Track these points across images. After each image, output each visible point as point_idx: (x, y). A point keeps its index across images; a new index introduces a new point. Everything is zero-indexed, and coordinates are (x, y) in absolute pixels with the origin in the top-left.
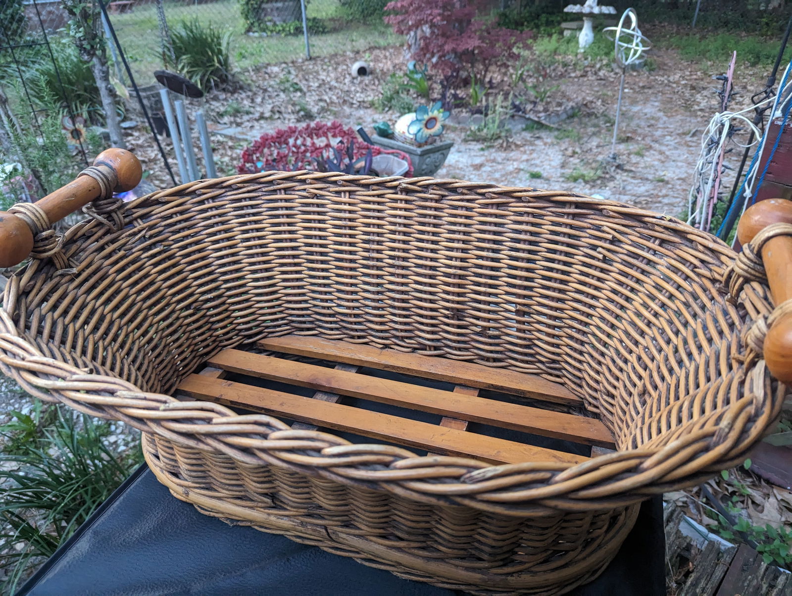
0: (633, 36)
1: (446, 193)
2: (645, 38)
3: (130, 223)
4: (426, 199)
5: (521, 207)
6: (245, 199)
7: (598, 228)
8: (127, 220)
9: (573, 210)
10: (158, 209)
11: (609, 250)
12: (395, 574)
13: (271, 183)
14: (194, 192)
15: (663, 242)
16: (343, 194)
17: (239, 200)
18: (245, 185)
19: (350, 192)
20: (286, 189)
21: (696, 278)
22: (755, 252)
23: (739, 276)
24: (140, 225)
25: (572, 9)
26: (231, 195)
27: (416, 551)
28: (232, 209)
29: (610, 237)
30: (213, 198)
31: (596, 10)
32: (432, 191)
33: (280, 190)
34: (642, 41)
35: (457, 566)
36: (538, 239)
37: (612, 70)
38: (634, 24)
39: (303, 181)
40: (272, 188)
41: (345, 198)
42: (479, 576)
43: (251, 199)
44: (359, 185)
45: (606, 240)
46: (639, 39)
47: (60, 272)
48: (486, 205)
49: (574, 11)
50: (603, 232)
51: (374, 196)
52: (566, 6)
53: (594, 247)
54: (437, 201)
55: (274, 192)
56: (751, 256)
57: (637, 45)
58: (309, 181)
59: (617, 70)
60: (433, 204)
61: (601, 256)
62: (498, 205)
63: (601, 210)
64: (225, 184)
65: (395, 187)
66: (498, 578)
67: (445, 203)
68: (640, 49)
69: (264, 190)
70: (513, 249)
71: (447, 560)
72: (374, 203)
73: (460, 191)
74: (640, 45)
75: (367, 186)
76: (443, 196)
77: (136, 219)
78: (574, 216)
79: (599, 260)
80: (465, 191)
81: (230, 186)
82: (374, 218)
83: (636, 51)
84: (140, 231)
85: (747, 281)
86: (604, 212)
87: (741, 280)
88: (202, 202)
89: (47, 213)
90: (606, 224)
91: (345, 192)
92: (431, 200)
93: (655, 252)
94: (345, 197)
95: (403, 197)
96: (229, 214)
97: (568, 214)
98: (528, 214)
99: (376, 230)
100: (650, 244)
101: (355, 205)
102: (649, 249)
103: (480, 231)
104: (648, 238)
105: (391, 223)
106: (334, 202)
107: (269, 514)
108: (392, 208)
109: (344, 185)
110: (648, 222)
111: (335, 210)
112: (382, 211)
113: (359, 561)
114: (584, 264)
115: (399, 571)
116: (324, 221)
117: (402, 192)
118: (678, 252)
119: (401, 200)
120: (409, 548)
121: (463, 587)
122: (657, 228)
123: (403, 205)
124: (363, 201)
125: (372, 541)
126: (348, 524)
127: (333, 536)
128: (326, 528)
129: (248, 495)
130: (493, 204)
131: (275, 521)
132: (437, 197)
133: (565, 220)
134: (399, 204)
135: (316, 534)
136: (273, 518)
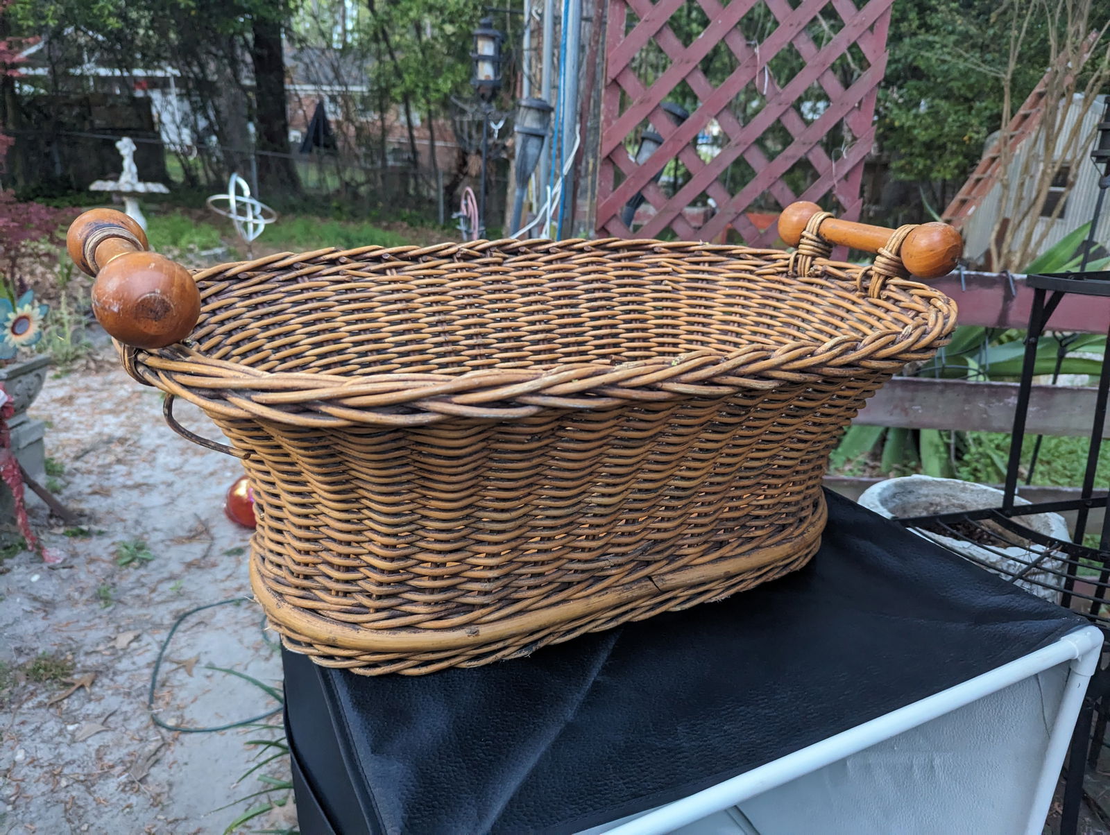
1: (507, 256)
2: (266, 208)
4: (487, 264)
5: (583, 257)
6: (256, 293)
7: (656, 265)
9: (626, 254)
11: (672, 281)
12: (714, 600)
13: (289, 268)
16: (388, 272)
17: (250, 296)
18: (256, 273)
19: (396, 268)
20: (309, 275)
21: (761, 279)
22: (815, 233)
23: (807, 256)
26: (238, 289)
27: (739, 550)
28: (244, 309)
29: (668, 270)
31: (141, 187)
32: (494, 254)
33: (301, 276)
34: (262, 212)
35: (769, 546)
36: (608, 286)
37: (191, 262)
39: (333, 262)
40: (292, 274)
41: (393, 276)
42: (789, 544)
43: (264, 293)
44: (405, 259)
45: (665, 273)
46: (258, 210)
48: (550, 262)
49: (108, 189)
50: (663, 267)
51: (427, 268)
52: (91, 182)
53: (659, 282)
54: (500, 264)
55: (294, 280)
56: (814, 238)
57: (255, 217)
58: (345, 259)
59: (198, 262)
60: (496, 268)
61: (669, 288)
62: (563, 259)
63: (650, 249)
64: (228, 274)
65: (450, 256)
67: (507, 266)
68: (262, 223)
69: (281, 278)
70: (589, 300)
72: (429, 276)
73: (524, 249)
75: (415, 259)
78: (631, 258)
79: (668, 292)
80: (527, 250)
81: (235, 276)
82: (434, 294)
83: (256, 227)
85: (814, 257)
86: (656, 250)
87: (809, 258)
90: (661, 259)
91: (390, 268)
92: (494, 263)
93: (709, 272)
94: (392, 274)
95: (462, 264)
96: (245, 316)
97: (625, 258)
98: (592, 263)
99: (440, 308)
100: (701, 267)
101: (406, 282)
102: (703, 272)
103: (554, 289)
104: (697, 263)
105: (457, 297)
106: (379, 283)
107: (588, 596)
108: (452, 280)
109: (388, 261)
110: (693, 251)
111: (383, 293)
112: (442, 285)
113: (678, 609)
114: (655, 299)
115: (718, 595)
116: (371, 309)
117: (459, 259)
118: (730, 267)
119: (462, 269)
120: (732, 551)
121: (770, 574)
122: (704, 253)
123: (465, 274)
124: (417, 277)
125: (695, 565)
126: (672, 558)
127: (659, 584)
128: (651, 580)
129: (566, 579)
130: (556, 260)
131: (596, 602)
132: (500, 260)
133: (623, 263)
134: (459, 274)
135: (643, 591)
136: (594, 600)
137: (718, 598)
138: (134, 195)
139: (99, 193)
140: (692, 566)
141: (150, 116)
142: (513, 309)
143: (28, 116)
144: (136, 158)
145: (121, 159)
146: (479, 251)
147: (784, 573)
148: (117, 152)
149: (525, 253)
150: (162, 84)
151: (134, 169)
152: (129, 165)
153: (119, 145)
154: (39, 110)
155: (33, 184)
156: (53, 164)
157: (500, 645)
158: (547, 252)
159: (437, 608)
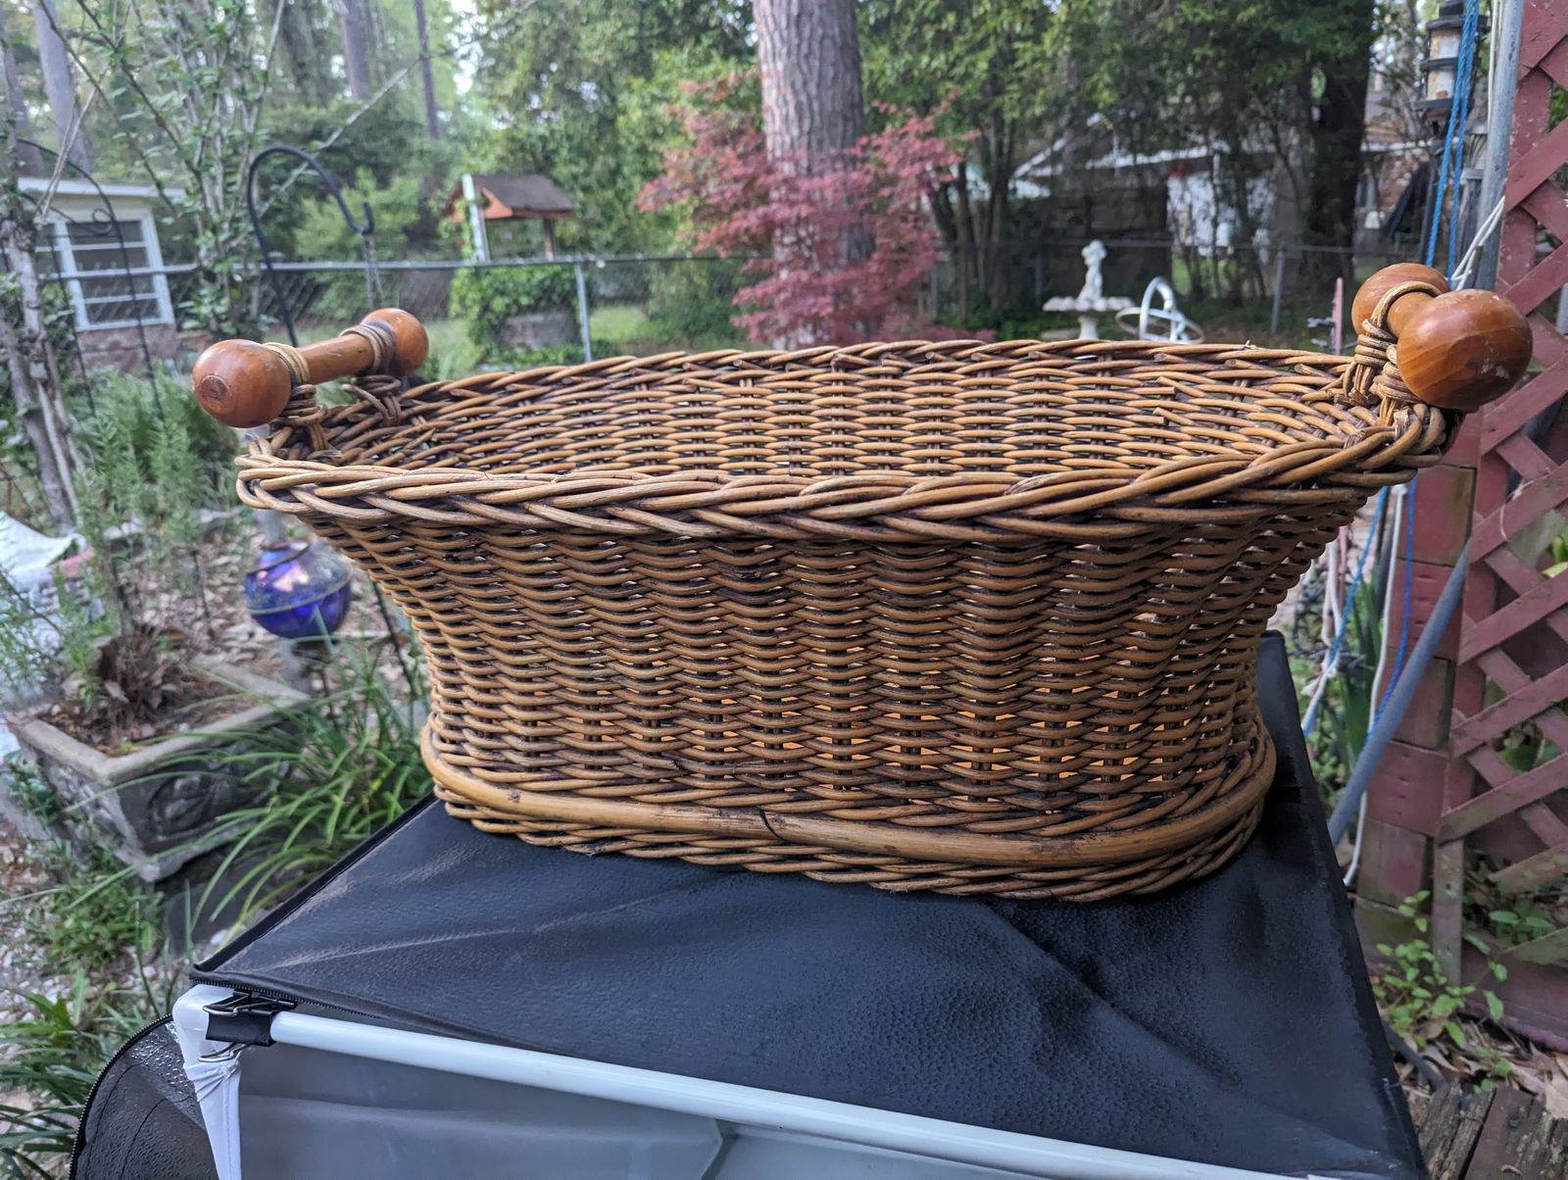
0: (1168, 322)
1: (909, 364)
2: (1193, 326)
3: (407, 421)
4: (877, 376)
5: (1030, 368)
6: (579, 400)
7: (1154, 382)
8: (404, 413)
9: (1109, 363)
10: (448, 407)
11: (1170, 409)
12: (882, 886)
13: (624, 374)
14: (502, 387)
15: (1252, 381)
16: (742, 382)
17: (572, 403)
18: (584, 378)
19: (753, 378)
20: (649, 384)
21: (1306, 409)
23: (1365, 366)
24: (420, 423)
25: (1056, 304)
26: (560, 394)
27: (918, 821)
28: (561, 417)
29: (1170, 390)
30: (533, 399)
31: (1100, 305)
32: (887, 362)
33: (639, 384)
34: (1187, 330)
35: (989, 833)
36: (1060, 412)
38: (1168, 304)
39: (678, 369)
40: (628, 381)
41: (746, 387)
42: (1029, 844)
43: (591, 400)
44: (767, 367)
45: (1165, 396)
46: (1181, 327)
47: (317, 454)
48: (972, 374)
49: (1062, 308)
50: (1161, 385)
51: (793, 379)
52: (1046, 298)
53: (1148, 410)
54: (895, 376)
55: (629, 388)
56: (1376, 331)
58: (689, 365)
60: (889, 381)
61: (1160, 420)
62: (994, 371)
63: (1152, 357)
64: (551, 378)
65: (824, 364)
66: (1059, 844)
67: (907, 379)
69: (613, 385)
70: (1020, 432)
71: (972, 826)
72: (793, 390)
73: (933, 355)
74: (1184, 337)
75: (781, 366)
76: (905, 369)
77: (416, 415)
78: (1113, 371)
79: (1159, 426)
80: (938, 356)
81: (558, 381)
82: (795, 412)
84: (423, 432)
86: (1158, 358)
87: (1368, 371)
88: (514, 404)
89: (309, 362)
90: (1163, 375)
91: (745, 378)
92: (886, 375)
93: (1242, 397)
94: (746, 385)
95: (841, 375)
96: (557, 423)
97: (1103, 370)
98: (1040, 377)
99: (798, 431)
100: (1233, 388)
101: (762, 396)
102: (1233, 395)
103: (967, 413)
104: (1229, 381)
105: (822, 418)
106: (728, 396)
107: (663, 804)
108: (823, 395)
109: (743, 368)
110: (1222, 362)
111: (728, 408)
112: (808, 401)
113: (819, 877)
114: (1136, 438)
115: (889, 879)
116: (712, 427)
117: (837, 369)
118: (1275, 387)
119: (837, 381)
120: (906, 816)
121: (1001, 885)
122: (1239, 363)
123: (841, 387)
124: (775, 390)
125: (842, 819)
126: (800, 795)
127: (775, 826)
128: (762, 813)
129: (628, 770)
130: (983, 371)
131: (674, 816)
132: (894, 370)
133: (1099, 378)
134: (834, 388)
135: (746, 827)
136: (669, 812)
137: (889, 885)
138: (1091, 313)
139: (1053, 314)
140: (834, 818)
141: (1164, 212)
142: (899, 439)
143: (1017, 223)
144: (1105, 266)
145: (1086, 269)
146: (868, 357)
147: (1036, 893)
148: (1083, 259)
149: (935, 361)
150: (1185, 169)
151: (1098, 281)
152: (1094, 278)
153: (1086, 251)
154: (1030, 215)
155: (1006, 306)
156: (1033, 280)
157: (553, 827)
158: (968, 359)
159: (484, 755)
